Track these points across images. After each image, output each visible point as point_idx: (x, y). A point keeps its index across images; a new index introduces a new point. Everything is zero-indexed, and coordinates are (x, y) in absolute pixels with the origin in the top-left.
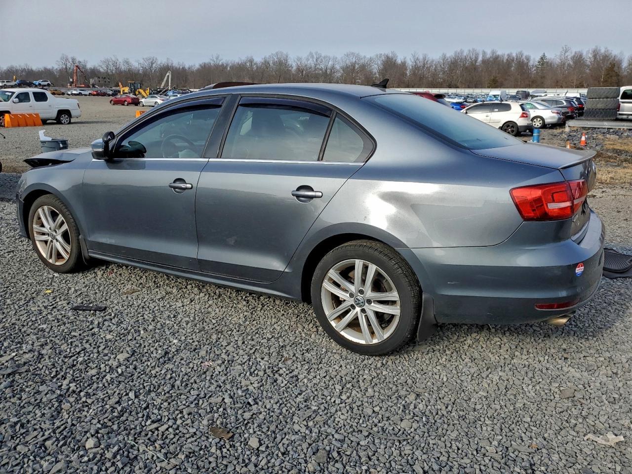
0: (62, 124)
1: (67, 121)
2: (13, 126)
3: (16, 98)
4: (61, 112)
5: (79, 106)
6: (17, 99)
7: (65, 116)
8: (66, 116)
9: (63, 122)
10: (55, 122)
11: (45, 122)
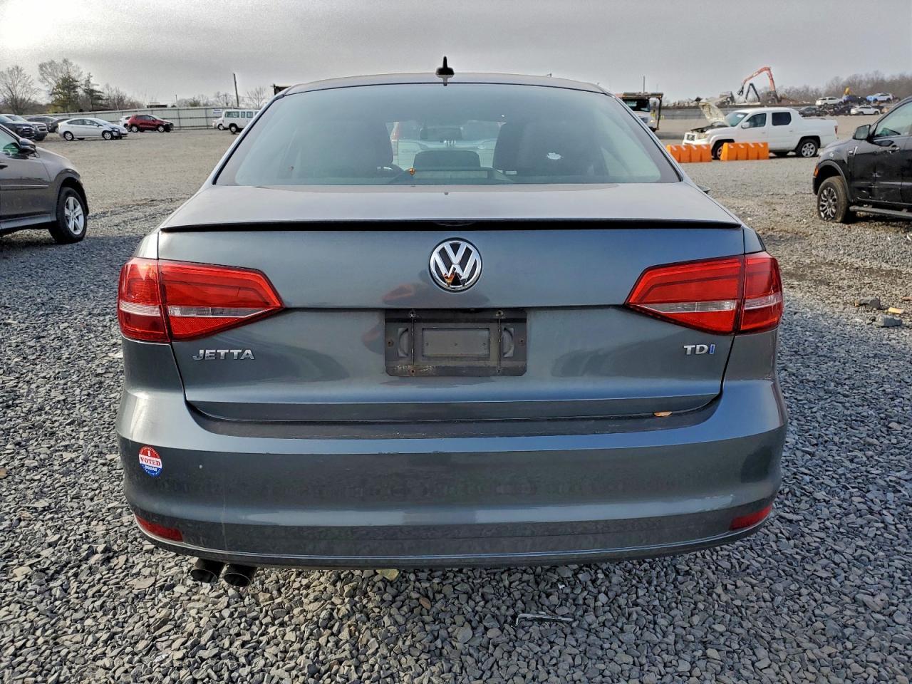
0: (803, 156)
1: (811, 153)
2: (729, 159)
3: (747, 121)
4: (804, 140)
5: (836, 130)
6: (748, 123)
7: (810, 145)
8: (812, 146)
9: (804, 154)
10: (794, 154)
11: (781, 154)
